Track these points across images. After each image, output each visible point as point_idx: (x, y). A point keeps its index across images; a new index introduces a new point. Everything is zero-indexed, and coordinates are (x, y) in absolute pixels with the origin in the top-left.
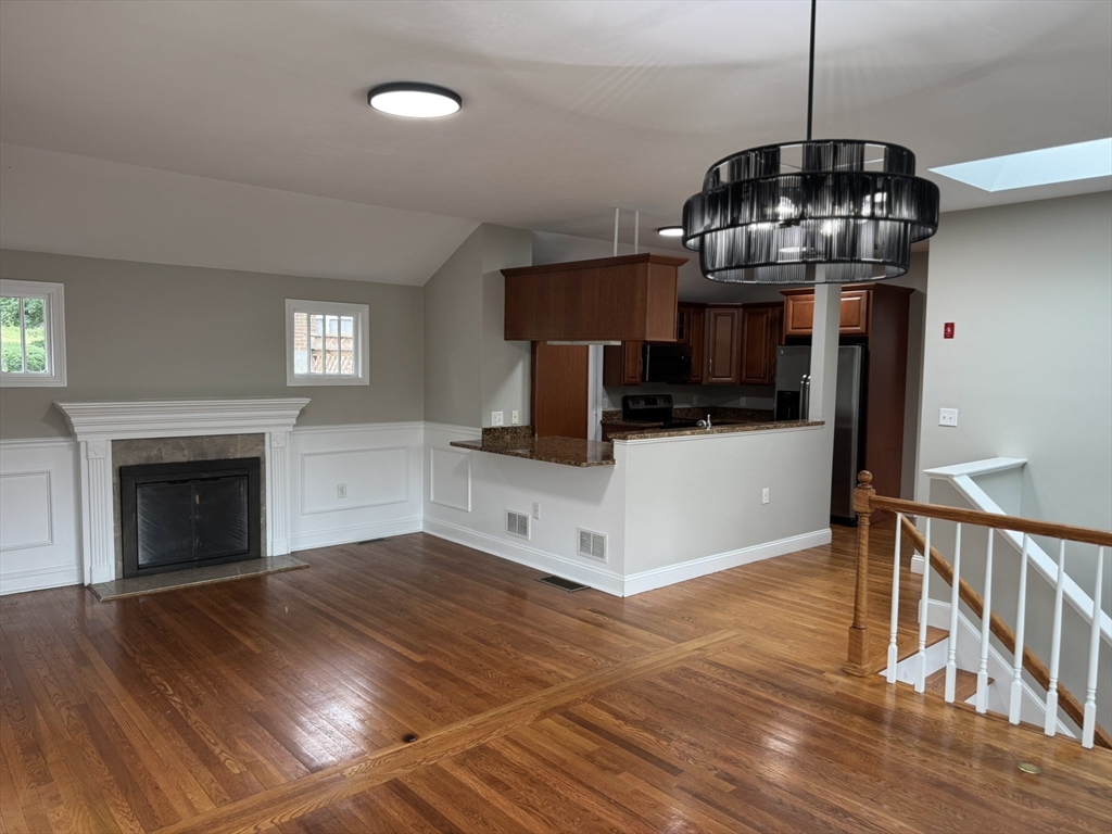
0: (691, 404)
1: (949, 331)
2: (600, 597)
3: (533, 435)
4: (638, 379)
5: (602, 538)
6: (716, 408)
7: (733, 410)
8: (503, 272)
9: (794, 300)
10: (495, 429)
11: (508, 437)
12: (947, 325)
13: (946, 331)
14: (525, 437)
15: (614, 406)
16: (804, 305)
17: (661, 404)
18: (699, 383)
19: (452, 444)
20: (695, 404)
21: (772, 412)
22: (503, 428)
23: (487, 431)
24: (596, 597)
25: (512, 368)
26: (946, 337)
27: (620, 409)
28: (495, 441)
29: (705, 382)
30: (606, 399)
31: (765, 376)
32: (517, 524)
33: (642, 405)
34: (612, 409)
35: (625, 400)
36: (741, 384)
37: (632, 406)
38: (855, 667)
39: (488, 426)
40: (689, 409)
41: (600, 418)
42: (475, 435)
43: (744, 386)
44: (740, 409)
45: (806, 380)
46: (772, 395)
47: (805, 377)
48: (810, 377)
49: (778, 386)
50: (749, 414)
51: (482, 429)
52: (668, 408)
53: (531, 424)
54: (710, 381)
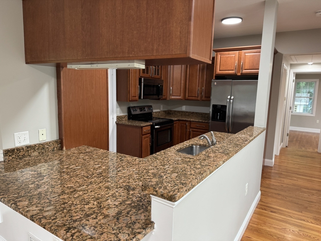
0: (160, 109)
3: (61, 148)
4: (137, 98)
6: (171, 111)
7: (179, 112)
9: (220, 54)
10: (18, 149)
11: (36, 154)
14: (53, 151)
15: (123, 112)
16: (227, 57)
17: (147, 110)
18: (165, 99)
20: (162, 109)
22: (28, 147)
25: (35, 90)
27: (126, 114)
29: (168, 99)
30: (119, 109)
31: (198, 96)
33: (138, 112)
34: (122, 114)
35: (129, 109)
36: (185, 99)
37: (133, 113)
39: (11, 147)
40: (159, 112)
41: (115, 120)
43: (186, 100)
44: (182, 112)
45: (230, 99)
46: (209, 106)
47: (229, 97)
48: (232, 98)
49: (213, 102)
50: (187, 114)
51: (3, 150)
52: (151, 113)
53: (59, 139)
54: (170, 98)
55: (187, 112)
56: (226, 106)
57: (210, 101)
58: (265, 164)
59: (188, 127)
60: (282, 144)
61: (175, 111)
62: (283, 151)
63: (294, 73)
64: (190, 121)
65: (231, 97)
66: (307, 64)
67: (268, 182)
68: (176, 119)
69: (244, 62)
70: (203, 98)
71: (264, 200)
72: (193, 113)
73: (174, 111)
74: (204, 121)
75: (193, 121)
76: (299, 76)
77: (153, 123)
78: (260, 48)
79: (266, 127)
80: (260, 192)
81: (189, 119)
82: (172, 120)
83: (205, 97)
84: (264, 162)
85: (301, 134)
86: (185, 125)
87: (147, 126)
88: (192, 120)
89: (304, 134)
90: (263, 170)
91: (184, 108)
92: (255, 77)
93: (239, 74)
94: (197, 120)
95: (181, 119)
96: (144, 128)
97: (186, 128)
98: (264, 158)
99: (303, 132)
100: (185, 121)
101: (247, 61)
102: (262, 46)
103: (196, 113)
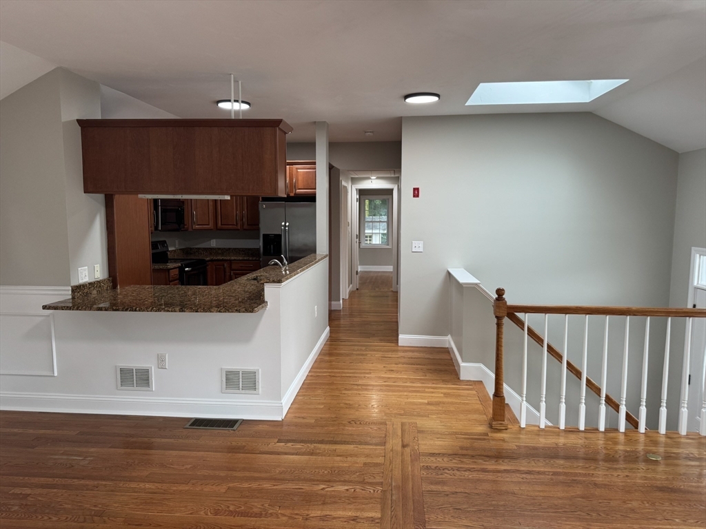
0: (175, 247)
1: (416, 193)
2: (265, 427)
3: (114, 286)
4: (153, 228)
5: (254, 373)
6: (191, 249)
7: (206, 250)
8: (80, 122)
10: (83, 286)
12: (414, 189)
13: (414, 193)
14: (108, 290)
17: (160, 248)
18: (186, 230)
19: (45, 307)
20: (177, 247)
21: (258, 250)
22: (90, 284)
23: (76, 289)
24: (260, 427)
26: (414, 196)
28: (83, 298)
29: (190, 230)
31: (237, 224)
32: (137, 378)
36: (217, 229)
38: (501, 424)
39: (76, 284)
42: (65, 294)
43: (218, 231)
44: (212, 249)
45: (285, 226)
46: (258, 238)
47: (283, 224)
48: (287, 224)
49: (263, 231)
50: (220, 252)
51: (72, 287)
52: (165, 252)
53: (110, 277)
54: (194, 228)
55: (219, 249)
56: (280, 236)
57: (258, 229)
58: (333, 309)
59: (227, 270)
60: (351, 286)
61: (199, 249)
62: (352, 294)
63: (357, 190)
64: (230, 260)
65: (285, 224)
66: (369, 178)
67: (336, 323)
68: (208, 259)
69: (297, 180)
70: (246, 226)
71: (333, 335)
72: (230, 249)
73: (196, 248)
74: (251, 258)
75: (235, 260)
76: (363, 193)
77: (182, 264)
78: (315, 163)
79: (328, 253)
80: (328, 328)
81: (228, 258)
82: (204, 260)
83: (248, 225)
84: (330, 305)
85: (376, 275)
86: (222, 267)
87: (175, 268)
88: (233, 258)
89: (380, 274)
90: (329, 314)
91: (214, 243)
92: (312, 198)
93: (292, 195)
94: (241, 258)
95: (215, 258)
96: (171, 271)
97: (225, 272)
98: (330, 300)
99: (379, 272)
100: (223, 260)
101: (300, 178)
102: (317, 161)
103: (235, 249)
